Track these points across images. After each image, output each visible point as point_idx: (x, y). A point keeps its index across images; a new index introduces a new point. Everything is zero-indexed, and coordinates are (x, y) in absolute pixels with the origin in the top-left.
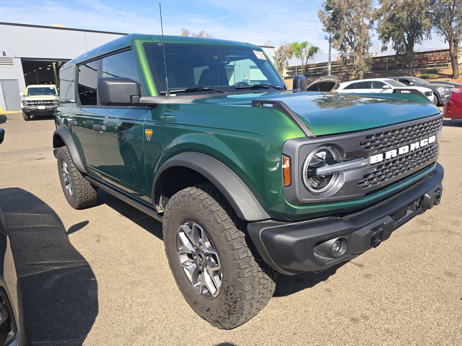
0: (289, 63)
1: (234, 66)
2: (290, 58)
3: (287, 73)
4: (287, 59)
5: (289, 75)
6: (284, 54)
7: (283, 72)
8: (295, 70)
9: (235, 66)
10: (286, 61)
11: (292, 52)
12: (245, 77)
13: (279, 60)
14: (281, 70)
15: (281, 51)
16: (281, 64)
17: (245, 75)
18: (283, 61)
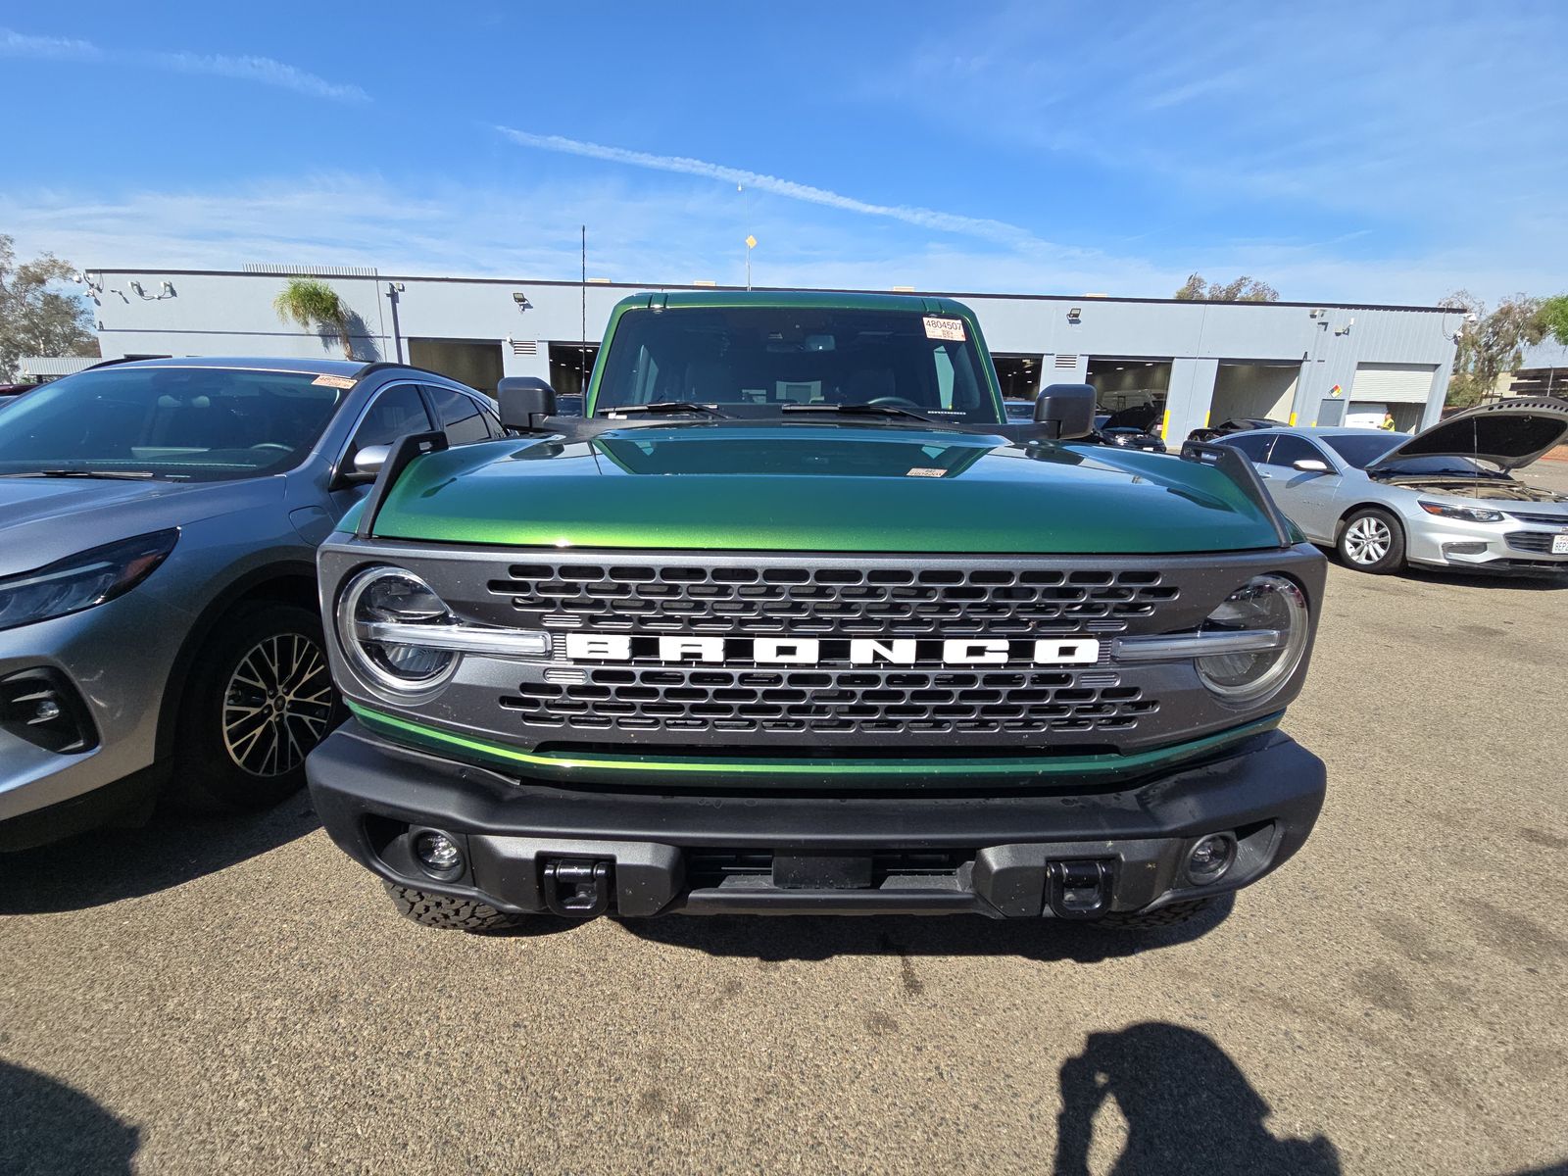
0: (1524, 356)
1: (1301, 362)
2: (1533, 342)
3: (1514, 387)
4: (1521, 344)
5: (1518, 394)
6: (1511, 330)
7: (1495, 385)
8: (1546, 381)
9: (1305, 363)
10: (1513, 352)
11: (1545, 326)
12: (1332, 391)
13: (1489, 347)
14: (1490, 376)
15: (1499, 320)
16: (1491, 360)
17: (1337, 387)
18: (1502, 351)
